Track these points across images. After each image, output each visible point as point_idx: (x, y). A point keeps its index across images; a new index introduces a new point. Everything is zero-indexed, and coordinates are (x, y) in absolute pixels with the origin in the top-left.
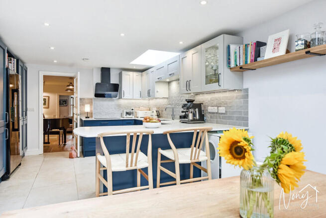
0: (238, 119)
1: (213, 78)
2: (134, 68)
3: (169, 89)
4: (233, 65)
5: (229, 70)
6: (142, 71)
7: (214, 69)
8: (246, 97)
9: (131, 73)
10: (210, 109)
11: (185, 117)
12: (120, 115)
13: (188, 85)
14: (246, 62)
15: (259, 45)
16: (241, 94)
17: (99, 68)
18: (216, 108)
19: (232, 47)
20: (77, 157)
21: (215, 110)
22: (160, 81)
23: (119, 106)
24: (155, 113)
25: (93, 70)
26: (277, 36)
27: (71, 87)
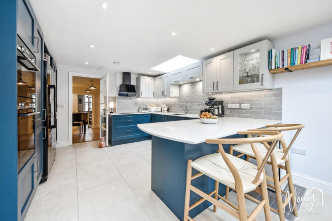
0: (267, 113)
2: (150, 73)
3: (180, 90)
4: (274, 67)
5: (269, 72)
6: (155, 77)
7: (247, 71)
8: (279, 95)
9: (147, 78)
12: (137, 110)
13: (215, 86)
17: (121, 72)
18: (239, 104)
19: (274, 52)
20: (106, 146)
21: (236, 106)
22: (175, 84)
23: (136, 103)
24: (166, 109)
25: (116, 74)
27: (92, 88)
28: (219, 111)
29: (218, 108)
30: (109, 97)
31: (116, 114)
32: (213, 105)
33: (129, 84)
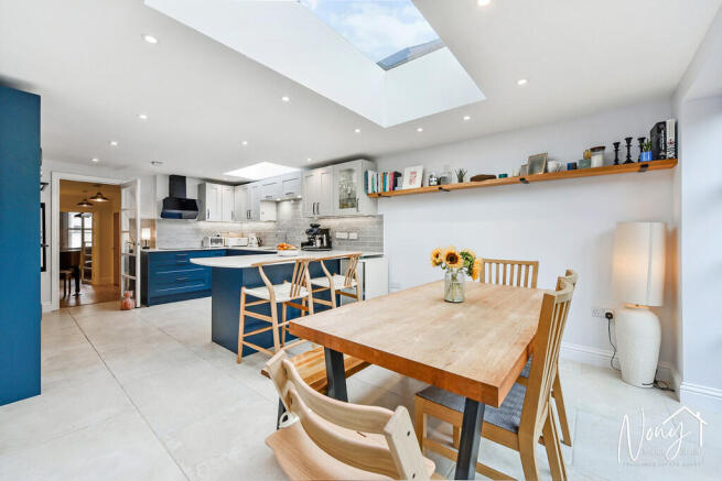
0: (372, 245)
1: (348, 202)
2: (226, 179)
3: (277, 210)
4: (370, 191)
5: (366, 196)
6: (234, 185)
7: (348, 192)
8: (381, 223)
9: (219, 187)
10: (338, 235)
11: (310, 243)
12: (199, 243)
13: (316, 208)
14: (384, 189)
15: (397, 175)
16: (376, 220)
17: (166, 175)
18: (347, 234)
19: (370, 173)
20: (136, 307)
21: (344, 236)
22: (268, 200)
23: (198, 231)
24: (255, 240)
25: (155, 177)
26: (413, 169)
27: (99, 200)
28: (322, 242)
29: (322, 239)
30: (142, 220)
31: (157, 250)
32: (316, 234)
33: (182, 197)
